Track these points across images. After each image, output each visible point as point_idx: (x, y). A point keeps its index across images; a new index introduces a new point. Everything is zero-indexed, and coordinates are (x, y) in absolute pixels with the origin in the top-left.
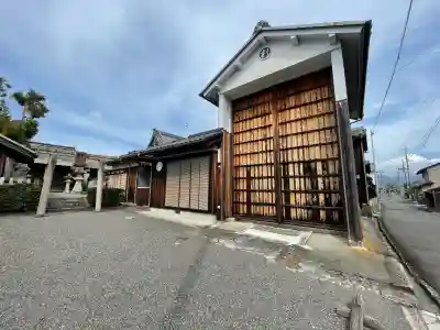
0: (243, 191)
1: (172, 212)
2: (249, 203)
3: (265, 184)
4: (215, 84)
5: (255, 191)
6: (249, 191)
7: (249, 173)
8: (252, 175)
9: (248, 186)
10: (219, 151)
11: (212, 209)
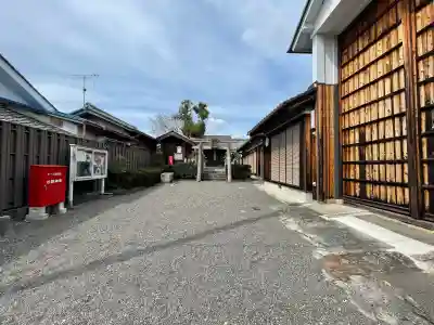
0: (355, 163)
1: (277, 186)
2: (363, 182)
3: (389, 151)
4: (303, 27)
5: (373, 163)
6: (363, 163)
7: (362, 136)
8: (368, 139)
9: (362, 156)
10: (313, 113)
11: (305, 185)
